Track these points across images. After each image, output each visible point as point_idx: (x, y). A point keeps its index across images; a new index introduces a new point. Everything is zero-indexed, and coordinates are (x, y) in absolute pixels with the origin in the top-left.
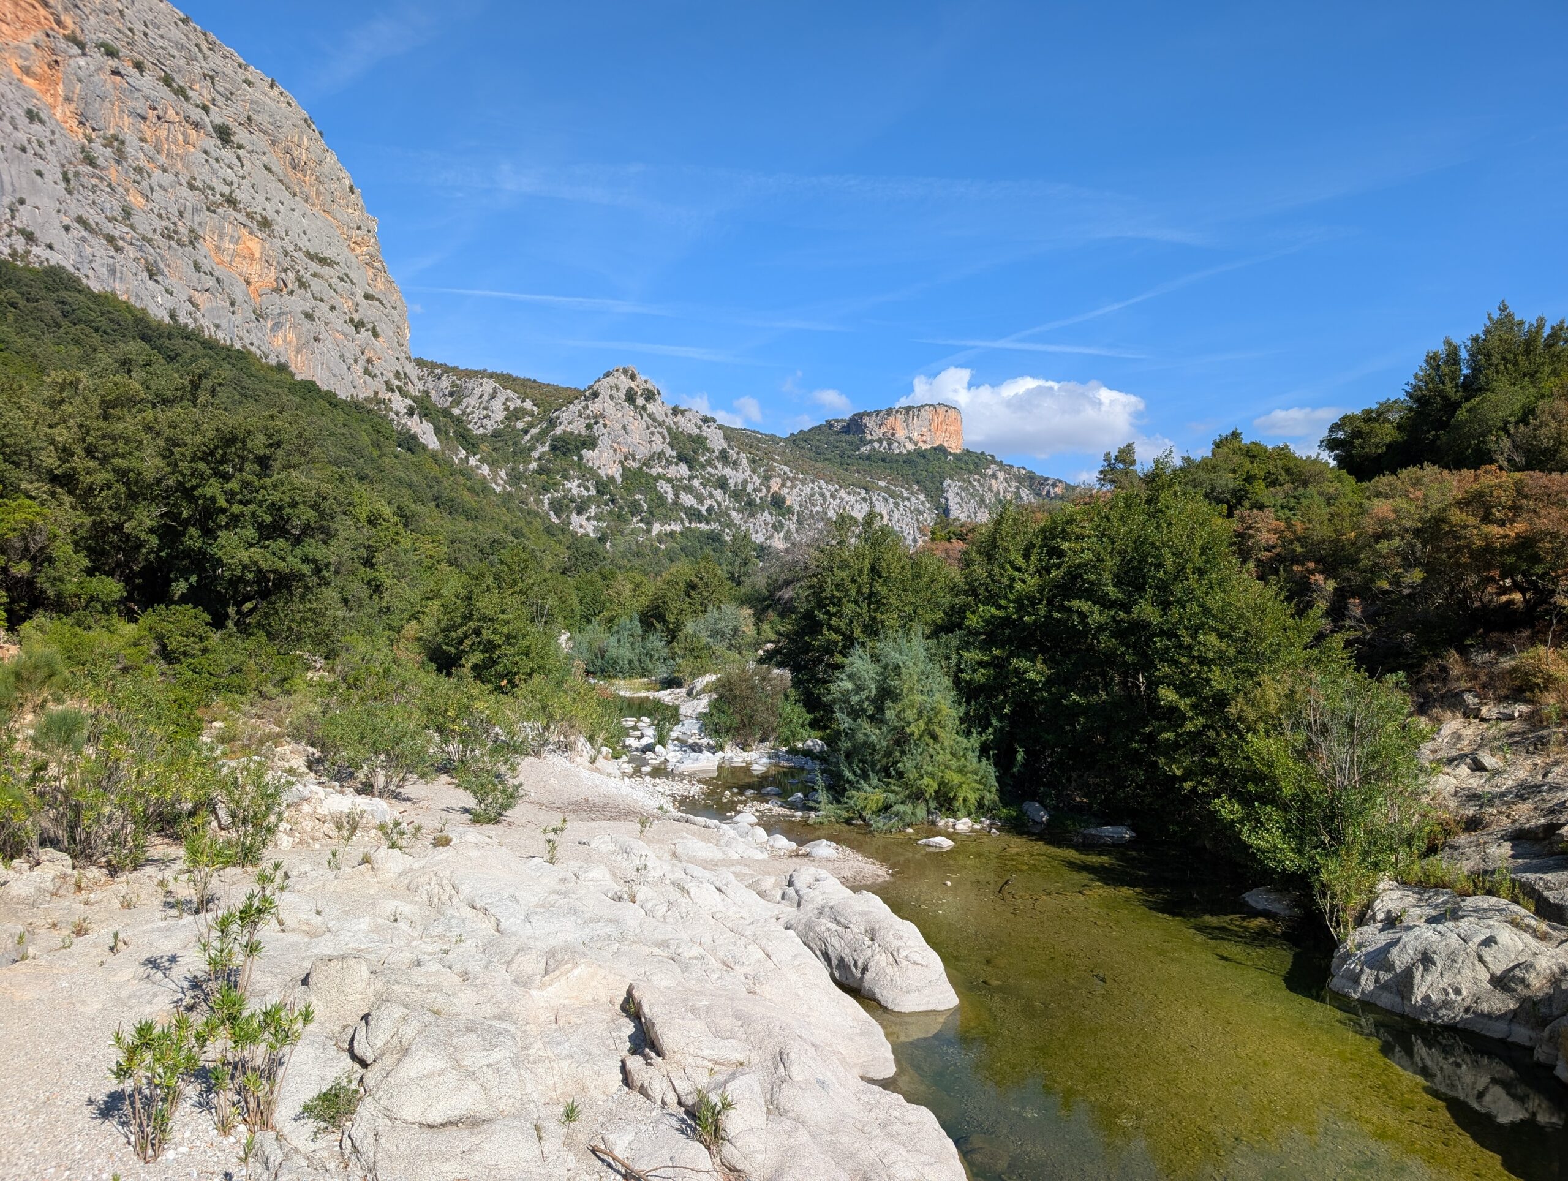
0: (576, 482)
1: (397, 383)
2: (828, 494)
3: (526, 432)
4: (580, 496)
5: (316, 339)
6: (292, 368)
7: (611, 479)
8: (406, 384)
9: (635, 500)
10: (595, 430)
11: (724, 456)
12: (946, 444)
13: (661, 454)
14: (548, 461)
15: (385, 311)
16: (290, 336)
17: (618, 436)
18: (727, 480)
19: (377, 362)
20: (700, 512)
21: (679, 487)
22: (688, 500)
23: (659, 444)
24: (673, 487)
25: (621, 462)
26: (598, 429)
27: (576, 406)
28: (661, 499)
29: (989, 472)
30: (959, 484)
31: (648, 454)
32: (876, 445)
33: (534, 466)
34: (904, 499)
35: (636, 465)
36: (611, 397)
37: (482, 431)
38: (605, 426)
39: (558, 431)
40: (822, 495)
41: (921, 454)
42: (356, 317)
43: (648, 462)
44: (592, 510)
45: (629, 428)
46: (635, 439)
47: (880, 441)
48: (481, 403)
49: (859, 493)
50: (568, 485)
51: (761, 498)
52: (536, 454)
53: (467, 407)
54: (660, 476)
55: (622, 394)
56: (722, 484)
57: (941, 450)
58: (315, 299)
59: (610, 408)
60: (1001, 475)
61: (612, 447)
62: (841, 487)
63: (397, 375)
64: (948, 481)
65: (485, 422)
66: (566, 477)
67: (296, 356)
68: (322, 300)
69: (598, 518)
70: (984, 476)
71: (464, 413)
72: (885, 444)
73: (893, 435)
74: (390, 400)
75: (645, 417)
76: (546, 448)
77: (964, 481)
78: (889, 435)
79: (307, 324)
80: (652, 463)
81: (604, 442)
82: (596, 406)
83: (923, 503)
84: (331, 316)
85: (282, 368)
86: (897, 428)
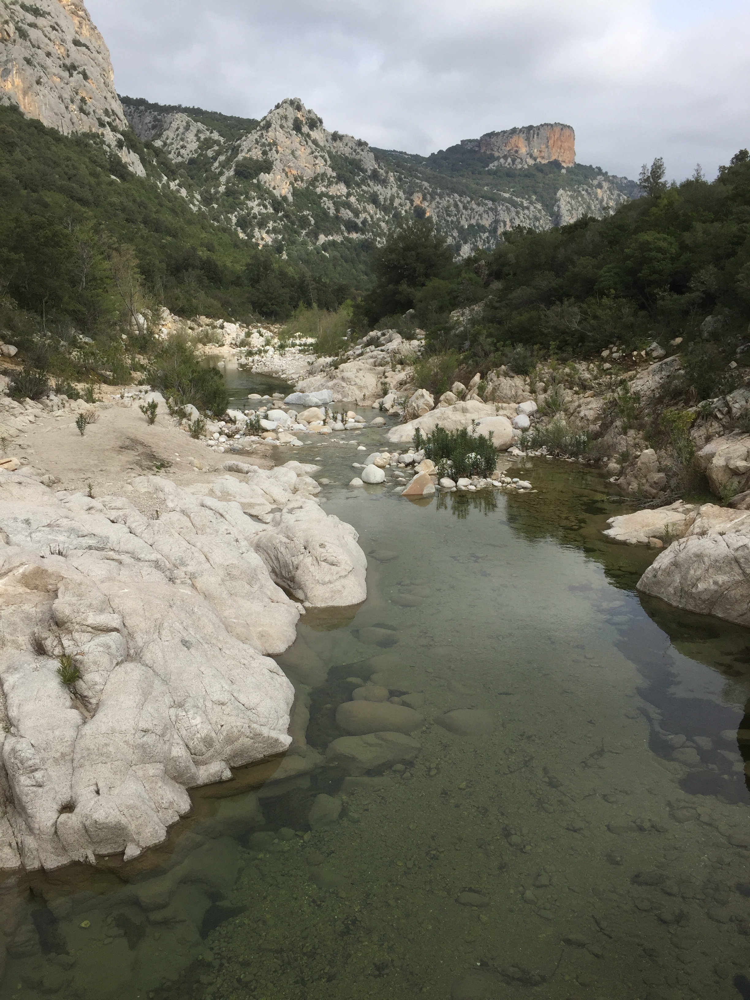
0: (257, 202)
1: (107, 119)
2: (461, 205)
3: (215, 159)
4: (260, 214)
5: (38, 82)
6: (22, 109)
7: (285, 198)
8: (114, 120)
9: (304, 215)
10: (269, 155)
11: (375, 176)
12: (560, 159)
13: (324, 175)
14: (234, 184)
15: (92, 56)
16: (17, 81)
17: (289, 161)
18: (378, 196)
19: (89, 101)
20: (356, 224)
21: (339, 203)
22: (346, 214)
23: (322, 167)
24: (334, 203)
25: (291, 183)
26: (273, 155)
27: (254, 136)
28: (325, 213)
29: (595, 182)
30: (569, 193)
31: (313, 176)
32: (502, 160)
33: (222, 189)
34: (524, 208)
35: (304, 185)
36: (282, 127)
37: (180, 159)
38: (277, 152)
39: (240, 157)
40: (456, 206)
41: (539, 168)
42: (68, 62)
43: (314, 181)
44: (271, 225)
45: (298, 153)
46: (302, 163)
47: (505, 157)
48: (178, 135)
49: (486, 205)
50: (250, 204)
51: (406, 211)
52: (223, 179)
53: (167, 139)
54: (323, 194)
55: (290, 123)
56: (374, 199)
57: (556, 165)
58: (34, 46)
59: (280, 136)
60: (606, 185)
61: (284, 170)
62: (472, 199)
63: (106, 112)
64: (561, 192)
65: (183, 151)
66: (248, 198)
67: (24, 99)
68: (39, 48)
69: (275, 231)
70: (591, 186)
71: (165, 144)
72: (509, 160)
73: (517, 152)
74: (103, 134)
75: (310, 143)
76: (232, 173)
77: (574, 191)
78: (513, 152)
79: (29, 70)
80: (317, 184)
81: (278, 166)
82: (270, 135)
83: (540, 211)
84: (49, 62)
85: (14, 109)
86: (520, 145)
